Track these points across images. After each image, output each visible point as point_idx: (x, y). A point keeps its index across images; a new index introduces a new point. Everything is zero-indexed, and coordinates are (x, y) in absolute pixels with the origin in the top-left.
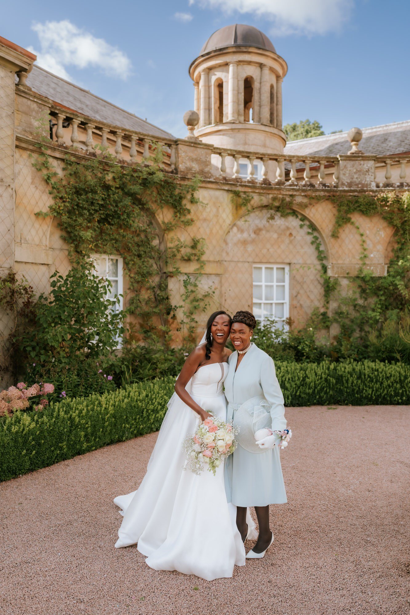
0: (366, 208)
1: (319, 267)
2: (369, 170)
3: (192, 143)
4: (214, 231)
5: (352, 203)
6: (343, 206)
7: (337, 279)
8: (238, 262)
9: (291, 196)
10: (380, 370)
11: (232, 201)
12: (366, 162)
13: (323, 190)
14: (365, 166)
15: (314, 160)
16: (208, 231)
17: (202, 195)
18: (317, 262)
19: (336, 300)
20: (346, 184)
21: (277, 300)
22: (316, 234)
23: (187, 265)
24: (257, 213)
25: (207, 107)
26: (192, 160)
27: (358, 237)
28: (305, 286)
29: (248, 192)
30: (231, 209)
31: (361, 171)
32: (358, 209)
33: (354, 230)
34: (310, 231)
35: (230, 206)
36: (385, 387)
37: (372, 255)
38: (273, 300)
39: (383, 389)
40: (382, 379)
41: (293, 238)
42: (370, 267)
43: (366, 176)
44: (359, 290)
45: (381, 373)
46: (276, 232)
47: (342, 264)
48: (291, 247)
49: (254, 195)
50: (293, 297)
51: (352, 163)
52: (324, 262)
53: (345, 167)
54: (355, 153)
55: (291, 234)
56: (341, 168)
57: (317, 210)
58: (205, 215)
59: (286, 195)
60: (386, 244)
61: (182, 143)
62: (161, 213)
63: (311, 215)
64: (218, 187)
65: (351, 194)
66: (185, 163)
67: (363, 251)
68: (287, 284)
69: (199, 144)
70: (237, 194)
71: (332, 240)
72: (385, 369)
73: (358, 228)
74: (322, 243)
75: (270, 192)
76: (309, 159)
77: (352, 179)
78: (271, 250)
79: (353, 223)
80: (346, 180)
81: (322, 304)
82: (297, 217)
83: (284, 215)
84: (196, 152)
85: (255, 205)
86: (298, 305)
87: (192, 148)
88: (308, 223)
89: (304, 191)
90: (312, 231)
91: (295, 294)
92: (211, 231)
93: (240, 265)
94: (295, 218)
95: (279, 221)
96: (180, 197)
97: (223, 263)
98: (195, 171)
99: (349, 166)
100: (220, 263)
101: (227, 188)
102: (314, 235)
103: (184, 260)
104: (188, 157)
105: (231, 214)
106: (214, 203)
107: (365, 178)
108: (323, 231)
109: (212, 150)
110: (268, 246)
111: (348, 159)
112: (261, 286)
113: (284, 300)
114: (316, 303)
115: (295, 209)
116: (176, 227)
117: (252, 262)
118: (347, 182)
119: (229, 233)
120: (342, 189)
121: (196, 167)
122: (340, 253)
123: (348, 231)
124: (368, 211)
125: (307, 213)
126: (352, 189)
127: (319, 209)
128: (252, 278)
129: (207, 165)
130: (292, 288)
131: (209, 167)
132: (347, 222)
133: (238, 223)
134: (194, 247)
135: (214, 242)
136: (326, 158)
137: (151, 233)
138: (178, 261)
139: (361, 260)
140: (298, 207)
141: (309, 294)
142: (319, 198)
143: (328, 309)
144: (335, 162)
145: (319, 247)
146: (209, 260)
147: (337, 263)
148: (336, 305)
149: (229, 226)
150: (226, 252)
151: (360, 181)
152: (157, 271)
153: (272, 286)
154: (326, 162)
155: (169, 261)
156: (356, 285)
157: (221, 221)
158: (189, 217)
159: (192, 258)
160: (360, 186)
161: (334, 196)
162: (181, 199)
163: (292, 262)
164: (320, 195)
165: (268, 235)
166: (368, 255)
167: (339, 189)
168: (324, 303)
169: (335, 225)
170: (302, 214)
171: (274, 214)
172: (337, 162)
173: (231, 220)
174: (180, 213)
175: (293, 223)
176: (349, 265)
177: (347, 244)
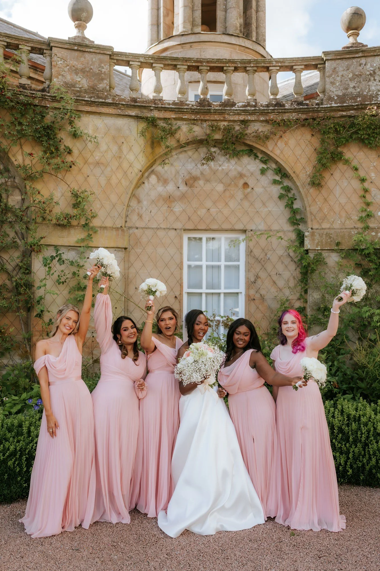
0: (369, 135)
1: (293, 236)
2: (375, 73)
3: (75, 44)
4: (114, 181)
5: (344, 128)
6: (329, 133)
7: (321, 254)
8: (158, 229)
9: (243, 122)
10: (364, 419)
11: (143, 134)
12: (369, 59)
13: (295, 111)
14: (368, 66)
15: (283, 64)
16: (103, 181)
18: (288, 227)
19: (317, 288)
20: (336, 98)
21: (225, 288)
22: (286, 183)
23: (65, 233)
24: (190, 153)
25: (155, 23)
26: (76, 71)
27: (356, 184)
28: (269, 267)
29: (169, 119)
30: (143, 146)
31: (361, 75)
32: (354, 136)
33: (349, 173)
34: (278, 178)
35: (141, 141)
36: (371, 453)
38: (219, 288)
39: (367, 456)
40: (368, 437)
41: (249, 190)
42: (377, 233)
43: (370, 83)
44: (358, 271)
45: (366, 425)
46: (221, 181)
47: (329, 229)
48: (246, 204)
49: (179, 123)
50: (250, 284)
51: (346, 63)
52: (301, 227)
53: (334, 70)
54: (351, 47)
55: (246, 185)
56: (327, 74)
57: (286, 144)
58: (97, 156)
59: (234, 121)
61: (57, 45)
62: (20, 151)
63: (278, 152)
64: (119, 112)
65: (344, 113)
66: (63, 76)
67: (365, 207)
68: (242, 264)
69: (87, 46)
70: (152, 122)
71: (312, 190)
72: (373, 416)
73: (356, 169)
74: (297, 196)
75: (207, 118)
76: (274, 63)
77: (347, 89)
78: (213, 211)
79: (347, 162)
80: (336, 93)
81: (298, 295)
82: (256, 157)
83: (236, 154)
84: (82, 59)
85: (183, 140)
86: (258, 296)
88: (274, 166)
89: (263, 113)
90: (281, 178)
91: (253, 279)
92: (109, 180)
93: (161, 233)
94: (253, 159)
95: (227, 165)
96: (48, 126)
97: (131, 231)
98: (80, 88)
99: (341, 69)
100: (123, 230)
101: (133, 114)
102: (285, 184)
103: (59, 225)
104: (68, 67)
105: (141, 154)
106: (114, 138)
107: (369, 86)
108: (298, 176)
109: (110, 55)
110: (209, 204)
111: (338, 57)
112: (200, 267)
113: (238, 288)
114: (287, 292)
115: (251, 144)
116: (43, 173)
117: (181, 229)
118: (337, 96)
119: (143, 186)
120: (329, 106)
121: (83, 83)
122: (325, 211)
123: (337, 174)
124: (372, 139)
125: (271, 149)
126: (345, 105)
127: (290, 141)
128: (181, 254)
129: (102, 79)
130: (248, 270)
131: (105, 81)
132: (336, 159)
133: (158, 168)
134: (76, 205)
135: (114, 198)
136: (304, 59)
137: (6, 185)
138: (48, 226)
139: (362, 222)
140: (254, 139)
141: (275, 278)
142: (289, 123)
143: (307, 302)
144: (319, 66)
145: (292, 203)
146: (103, 225)
147: (320, 228)
148: (318, 297)
149: (141, 173)
150: (138, 214)
151: (359, 92)
152: (14, 242)
153: (219, 267)
154: (303, 67)
155: (32, 227)
156: (352, 263)
157: (125, 165)
158: (69, 159)
159: (74, 222)
160: (358, 99)
161: (314, 119)
162: (51, 130)
163: (249, 227)
164: (291, 117)
165: (208, 187)
166: (373, 212)
167: (323, 106)
168: (300, 293)
169: (317, 166)
170: (263, 152)
171: (218, 154)
172: (322, 66)
173: (142, 163)
174: (52, 153)
175: (249, 167)
176: (341, 230)
177: (337, 196)
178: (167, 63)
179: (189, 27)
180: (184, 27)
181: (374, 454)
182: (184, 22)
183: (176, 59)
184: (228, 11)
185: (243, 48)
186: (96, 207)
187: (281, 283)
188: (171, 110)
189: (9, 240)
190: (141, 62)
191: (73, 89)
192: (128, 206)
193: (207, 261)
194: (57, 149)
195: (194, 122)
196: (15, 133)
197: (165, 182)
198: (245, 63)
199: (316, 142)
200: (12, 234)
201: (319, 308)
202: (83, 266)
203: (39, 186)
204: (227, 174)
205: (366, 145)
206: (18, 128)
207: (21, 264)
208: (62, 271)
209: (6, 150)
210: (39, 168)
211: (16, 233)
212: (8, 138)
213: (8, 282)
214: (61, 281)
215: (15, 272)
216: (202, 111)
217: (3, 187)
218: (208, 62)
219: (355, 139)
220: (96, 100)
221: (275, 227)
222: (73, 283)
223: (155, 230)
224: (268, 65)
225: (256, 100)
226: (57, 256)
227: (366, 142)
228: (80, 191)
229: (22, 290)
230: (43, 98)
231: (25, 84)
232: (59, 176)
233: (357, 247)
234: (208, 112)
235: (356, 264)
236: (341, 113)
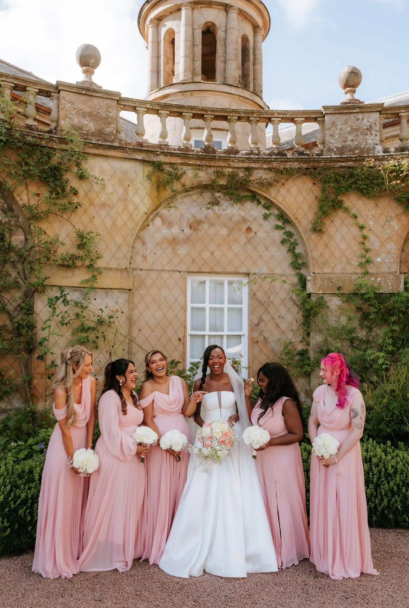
0: (367, 185)
1: (295, 280)
2: (371, 128)
3: (83, 89)
4: (119, 222)
5: (344, 178)
6: (330, 182)
7: (322, 298)
8: (162, 271)
9: (247, 169)
10: (374, 460)
11: (149, 177)
12: (366, 115)
13: (297, 160)
14: (365, 121)
15: (284, 116)
16: (108, 223)
18: (290, 272)
19: (320, 331)
20: (335, 150)
21: (228, 330)
22: (288, 228)
23: (69, 273)
24: (195, 197)
25: (155, 69)
26: (84, 115)
27: (355, 231)
28: (272, 310)
29: (175, 164)
30: (148, 189)
31: (358, 129)
32: (353, 186)
33: (349, 221)
34: (280, 224)
35: (147, 184)
36: (383, 493)
37: (379, 260)
38: (222, 330)
39: (379, 497)
40: (379, 478)
41: (253, 234)
42: (376, 278)
43: (367, 137)
44: (359, 315)
45: (377, 465)
46: (225, 225)
47: (330, 273)
48: (249, 248)
49: (185, 168)
50: (254, 326)
51: (344, 117)
52: (303, 271)
53: (333, 123)
54: (349, 103)
55: (249, 229)
56: (327, 127)
57: (288, 191)
58: (103, 197)
59: (238, 168)
60: (402, 241)
61: (65, 89)
62: (25, 192)
63: (280, 199)
64: (126, 155)
65: (343, 164)
66: (70, 118)
67: (364, 253)
68: (245, 306)
69: (95, 91)
70: (158, 166)
71: (314, 236)
72: (384, 457)
73: (356, 217)
74: (299, 242)
75: (212, 164)
76: (276, 115)
77: (345, 142)
78: (217, 254)
79: (346, 210)
80: (335, 145)
81: (301, 338)
82: (259, 202)
83: (239, 200)
84: (90, 103)
85: (188, 184)
86: (261, 338)
87: (84, 98)
88: (276, 212)
89: (266, 161)
90: (283, 224)
91: (256, 322)
92: (114, 222)
93: (165, 275)
94: (256, 205)
95: (230, 210)
96: (55, 167)
97: (135, 273)
98: (88, 131)
99: (340, 123)
100: (128, 272)
101: (140, 158)
102: (287, 230)
103: (63, 266)
104: (75, 111)
105: (147, 197)
106: (120, 180)
107: (366, 139)
108: (300, 222)
109: (118, 101)
110: (213, 247)
111: (337, 112)
112: (203, 309)
113: (241, 330)
114: (290, 335)
115: (254, 190)
116: (48, 213)
117: (185, 272)
118: (336, 148)
119: (147, 228)
120: (329, 157)
121: (91, 126)
122: (327, 256)
123: (337, 221)
124: (370, 189)
125: (274, 195)
126: (344, 156)
127: (292, 189)
128: (185, 296)
129: (110, 123)
130: (251, 312)
131: (112, 125)
132: (336, 207)
133: (163, 211)
134: (81, 246)
135: (119, 239)
136: (304, 112)
137: (10, 224)
138: (52, 267)
139: (362, 267)
140: (257, 186)
141: (278, 321)
142: (291, 172)
143: (309, 345)
144: (318, 119)
145: (294, 248)
146: (108, 266)
147: (321, 272)
148: (321, 339)
149: (146, 216)
150: (143, 256)
151: (357, 145)
152: (16, 282)
153: (222, 309)
154: (303, 119)
155: (36, 267)
156: (353, 307)
157: (131, 207)
158: (75, 200)
159: (79, 263)
160: (356, 152)
161: (315, 169)
162: (57, 171)
163: (252, 271)
164: (293, 166)
165: (212, 231)
166: (372, 258)
167: (323, 157)
168: (302, 336)
169: (318, 213)
170: (265, 198)
171: (222, 199)
172: (321, 119)
173: (148, 206)
174: (58, 194)
175: (252, 212)
176: (342, 275)
177: (338, 242)
178: (172, 110)
179: (190, 75)
180: (185, 76)
181: (386, 495)
182: (185, 71)
183: (182, 107)
184: (228, 62)
185: (242, 98)
186: (101, 247)
187: (284, 326)
188: (177, 155)
189: (11, 280)
190: (148, 108)
191: (80, 131)
192: (133, 247)
193: (210, 303)
194: (63, 190)
195: (199, 167)
196: (22, 173)
197: (170, 225)
198: (248, 113)
199: (317, 191)
200: (14, 274)
201: (322, 351)
202: (87, 307)
203: (44, 226)
204: (231, 218)
205: (364, 195)
206: (25, 168)
207: (23, 305)
208: (66, 312)
209: (12, 190)
210: (44, 208)
211: (18, 273)
212: (14, 178)
213: (8, 323)
214: (64, 322)
215: (16, 313)
216: (207, 157)
217: (7, 226)
218: (213, 111)
219: (354, 189)
220: (104, 143)
221: (278, 271)
222: (76, 324)
223: (160, 272)
224: (270, 116)
225: (259, 148)
226: (61, 297)
227: (365, 191)
228: (86, 232)
229: (24, 331)
230: (51, 139)
231: (31, 125)
232: (65, 216)
233: (357, 292)
234: (214, 159)
235: (357, 308)
236: (340, 164)
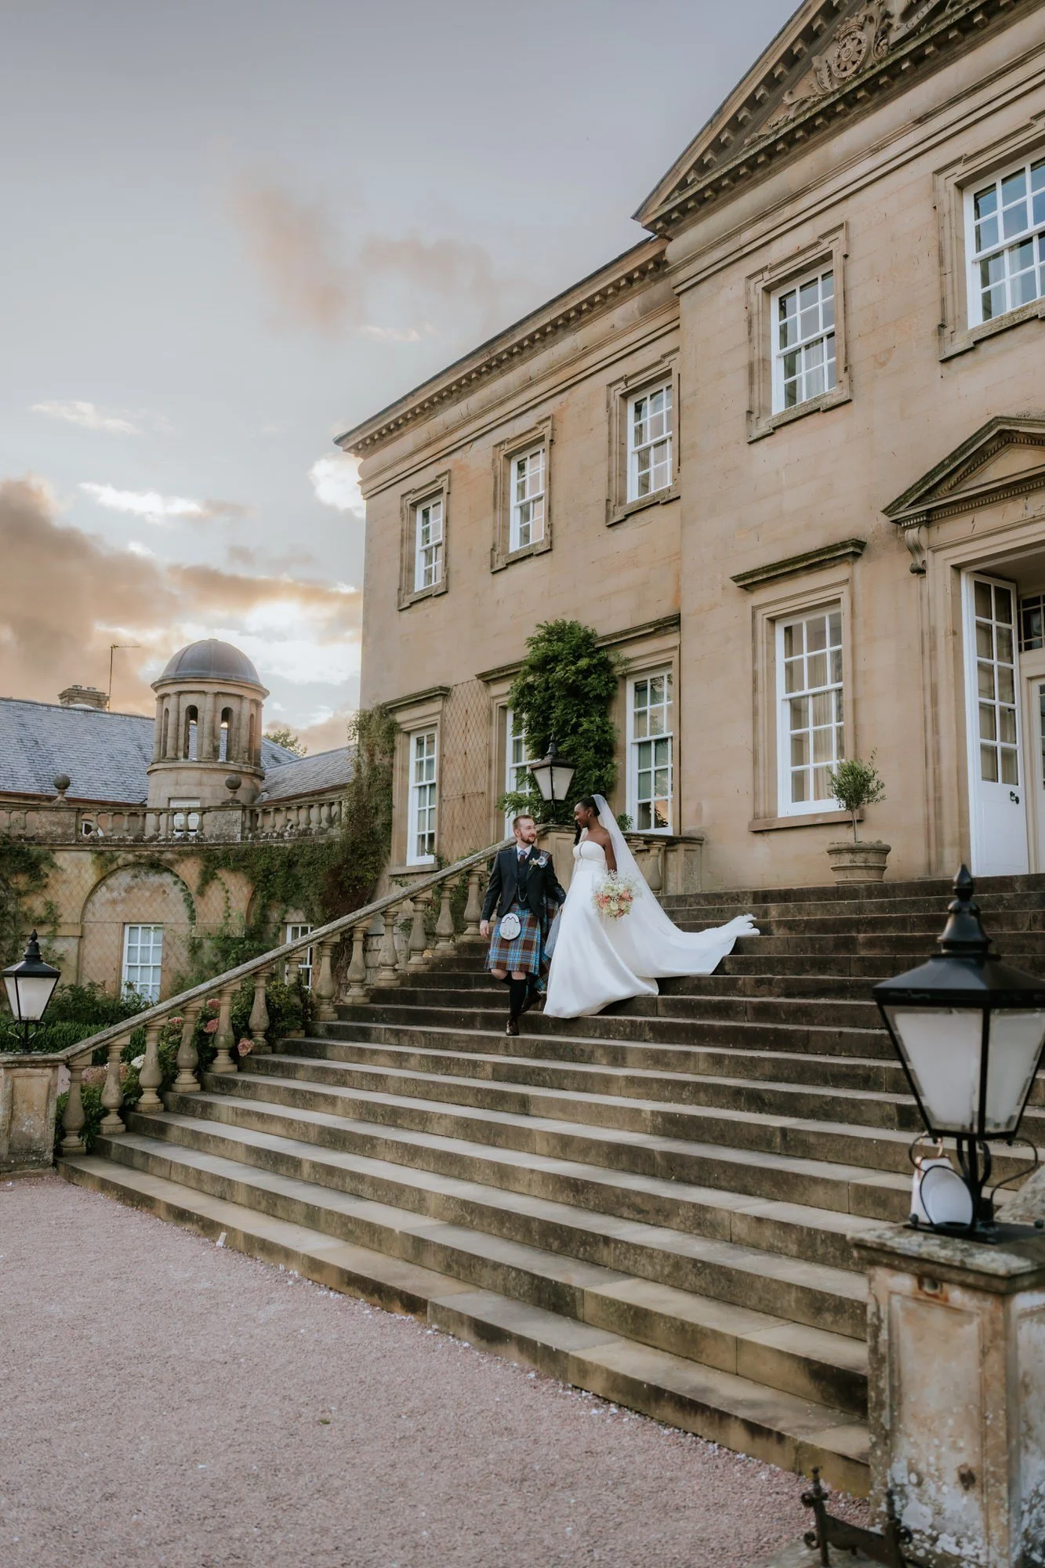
0: (230, 863)
1: (190, 927)
4: (75, 893)
7: (202, 940)
9: (161, 851)
11: (95, 861)
16: (68, 893)
17: (62, 859)
18: (187, 921)
20: (215, 836)
21: (153, 962)
22: (187, 891)
23: (40, 928)
24: (127, 872)
26: (53, 824)
27: (223, 894)
28: (175, 948)
29: (115, 851)
30: (95, 869)
31: (229, 822)
32: (221, 863)
33: (220, 887)
34: (182, 888)
35: (94, 866)
37: (234, 914)
38: (149, 962)
41: (166, 895)
44: (220, 952)
46: (148, 889)
47: (207, 923)
48: (163, 905)
49: (121, 853)
51: (222, 813)
52: (195, 920)
53: (215, 818)
55: (164, 892)
57: (185, 866)
58: (64, 878)
60: (247, 901)
62: (16, 879)
63: (181, 871)
64: (83, 848)
65: (218, 847)
66: (45, 828)
67: (227, 909)
68: (161, 945)
70: (101, 853)
71: (199, 897)
73: (224, 885)
74: (192, 901)
75: (138, 849)
77: (221, 831)
78: (143, 909)
79: (219, 880)
80: (217, 833)
82: (172, 873)
83: (157, 872)
84: (58, 816)
85: (121, 864)
87: (54, 813)
88: (179, 880)
89: (174, 845)
90: (184, 888)
91: (165, 956)
92: (71, 893)
93: (107, 925)
94: (169, 875)
95: (153, 878)
96: (33, 862)
97: (86, 924)
98: (55, 835)
99: (219, 817)
100: (80, 924)
101: (91, 849)
102: (186, 893)
103: (37, 923)
104: (48, 822)
105: (95, 873)
106: (76, 865)
107: (234, 829)
108: (192, 889)
110: (139, 905)
111: (218, 809)
112: (136, 947)
115: (166, 866)
116: (29, 890)
117: (120, 922)
119: (95, 894)
120: (210, 842)
121: (58, 830)
122: (207, 911)
123: (213, 887)
125: (177, 869)
126: (218, 842)
127: (187, 865)
128: (123, 938)
129: (70, 827)
132: (213, 878)
133: (106, 882)
134: (48, 911)
135: (73, 904)
137: (7, 897)
138: (30, 924)
139: (225, 919)
140: (167, 863)
141: (179, 955)
145: (190, 905)
146: (66, 922)
147: (203, 922)
149: (94, 886)
150: (92, 913)
151: (228, 833)
153: (149, 947)
155: (19, 924)
157: (82, 882)
158: (46, 880)
159: (47, 920)
160: (226, 839)
161: (200, 852)
162: (35, 864)
163: (164, 921)
165: (139, 894)
166: (230, 913)
167: (206, 843)
169: (201, 883)
171: (144, 872)
173: (95, 879)
174: (36, 878)
175: (166, 880)
176: (214, 924)
177: (213, 901)
184: (204, 739)
186: (61, 911)
187: (182, 960)
190: (99, 812)
191: (50, 836)
192: (84, 908)
193: (141, 943)
194: (39, 875)
195: (129, 852)
196: (14, 868)
197: (112, 891)
199: (200, 867)
200: (8, 929)
203: (26, 899)
204: (152, 885)
209: (8, 878)
210: (27, 888)
211: (10, 928)
212: (9, 871)
220: (65, 842)
221: (181, 921)
223: (103, 923)
228: (52, 901)
230: (31, 843)
232: (39, 892)
233: (219, 936)
236: (216, 847)
